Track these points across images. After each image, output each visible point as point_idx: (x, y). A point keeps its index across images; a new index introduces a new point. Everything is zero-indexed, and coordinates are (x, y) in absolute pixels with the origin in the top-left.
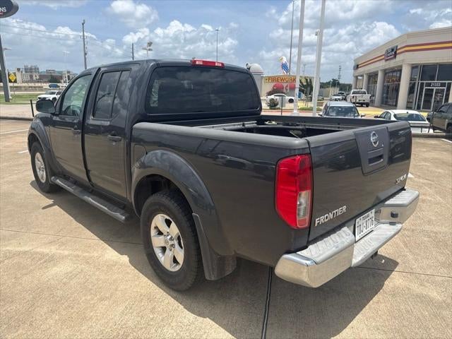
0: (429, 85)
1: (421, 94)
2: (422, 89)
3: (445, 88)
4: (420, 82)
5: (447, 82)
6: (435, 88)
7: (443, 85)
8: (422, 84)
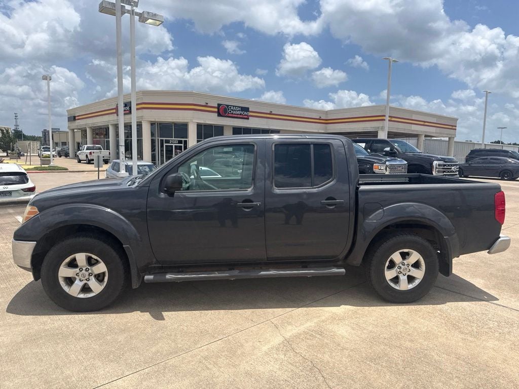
0: (167, 142)
1: (162, 151)
2: (162, 146)
3: (182, 145)
4: (160, 139)
5: (183, 139)
6: (174, 145)
7: (180, 142)
8: (162, 141)
